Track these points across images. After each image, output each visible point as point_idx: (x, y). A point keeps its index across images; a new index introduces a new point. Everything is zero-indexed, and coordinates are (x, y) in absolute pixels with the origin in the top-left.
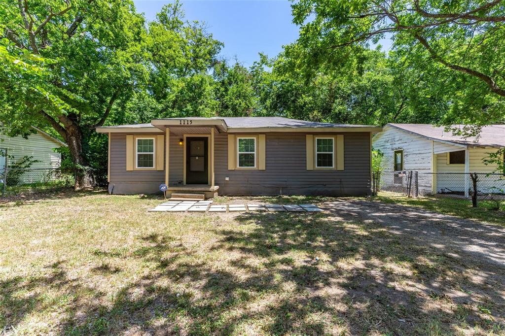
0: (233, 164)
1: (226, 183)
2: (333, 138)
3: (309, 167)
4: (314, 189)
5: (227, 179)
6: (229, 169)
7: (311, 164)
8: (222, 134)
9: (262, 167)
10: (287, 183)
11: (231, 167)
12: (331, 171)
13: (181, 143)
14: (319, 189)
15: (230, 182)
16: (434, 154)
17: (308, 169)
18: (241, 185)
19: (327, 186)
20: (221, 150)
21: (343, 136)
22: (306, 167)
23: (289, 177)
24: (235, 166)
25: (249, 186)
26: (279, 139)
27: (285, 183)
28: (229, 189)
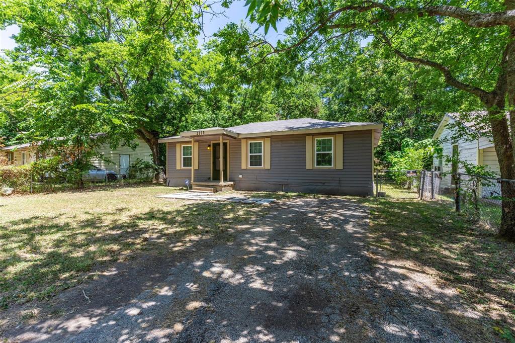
0: (245, 164)
1: (240, 180)
2: (332, 138)
3: (309, 166)
4: (313, 187)
5: (240, 176)
6: (242, 168)
7: (310, 163)
8: (237, 139)
9: (268, 166)
10: (289, 181)
11: (243, 167)
12: (330, 170)
13: (209, 148)
14: (318, 187)
15: (243, 179)
16: (479, 150)
17: (307, 168)
18: (251, 182)
19: (326, 184)
20: (237, 153)
21: (342, 135)
22: (306, 166)
23: (290, 175)
24: (247, 166)
25: (257, 182)
26: (282, 141)
27: (286, 180)
28: (242, 185)
